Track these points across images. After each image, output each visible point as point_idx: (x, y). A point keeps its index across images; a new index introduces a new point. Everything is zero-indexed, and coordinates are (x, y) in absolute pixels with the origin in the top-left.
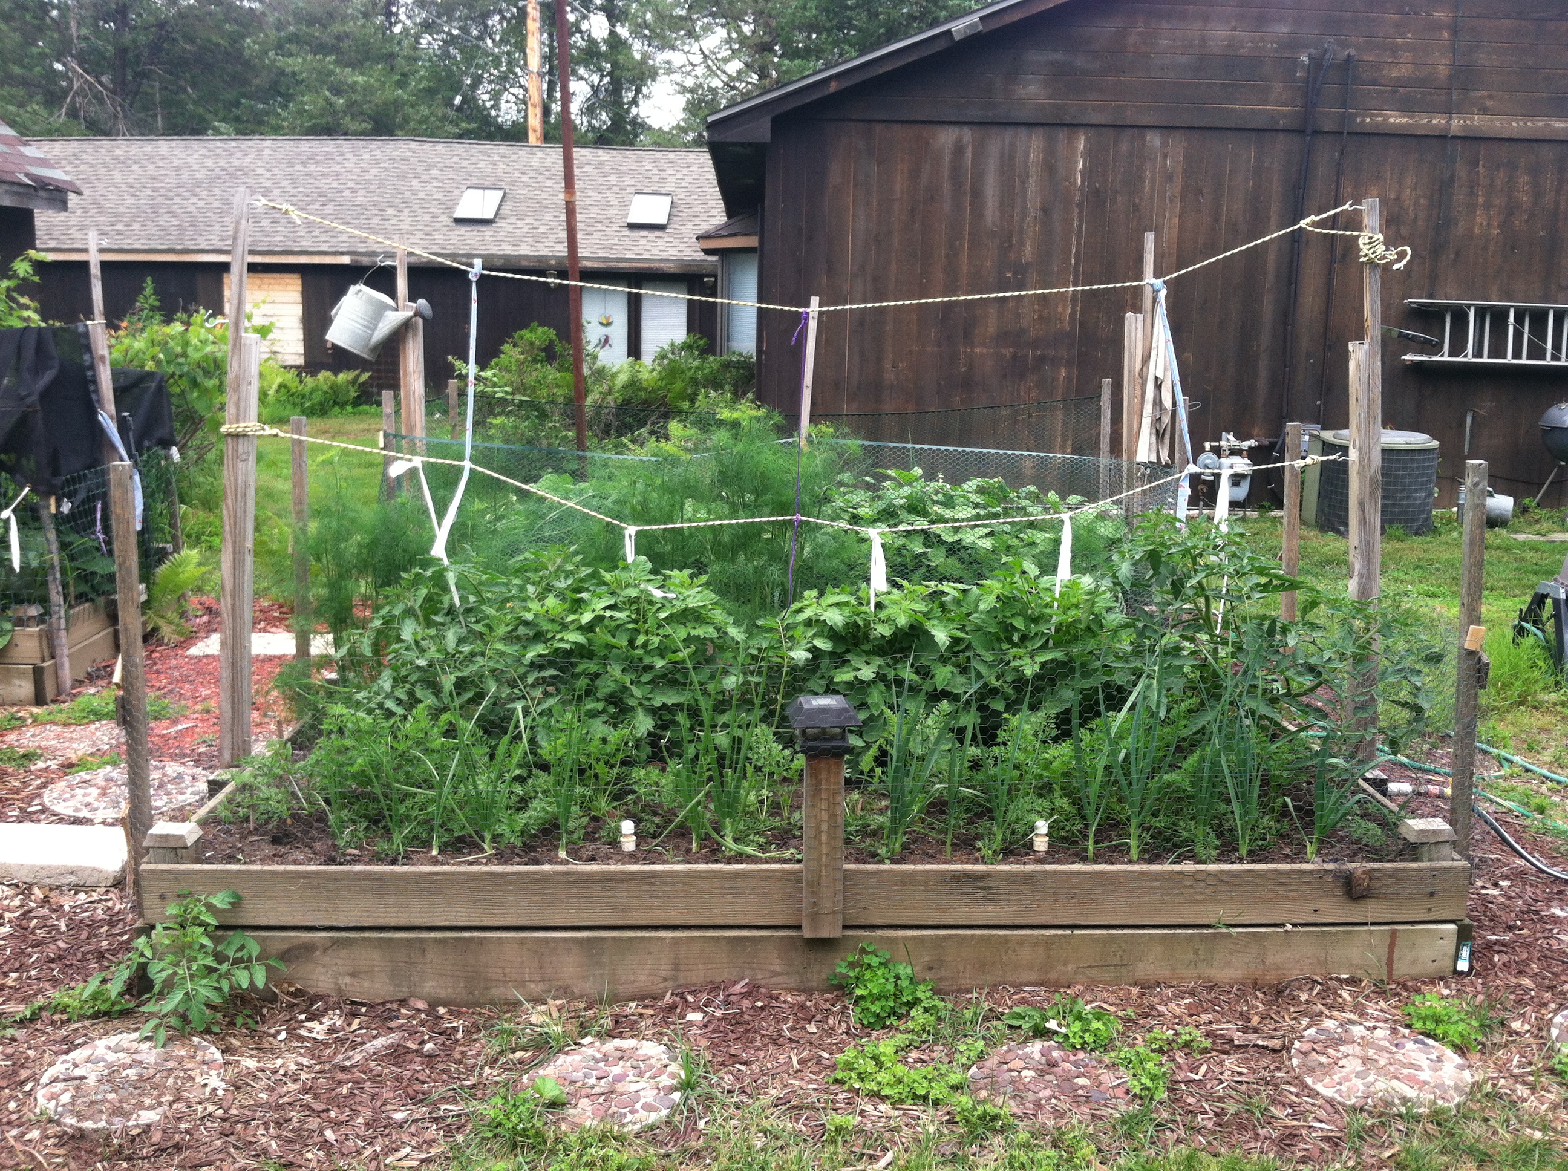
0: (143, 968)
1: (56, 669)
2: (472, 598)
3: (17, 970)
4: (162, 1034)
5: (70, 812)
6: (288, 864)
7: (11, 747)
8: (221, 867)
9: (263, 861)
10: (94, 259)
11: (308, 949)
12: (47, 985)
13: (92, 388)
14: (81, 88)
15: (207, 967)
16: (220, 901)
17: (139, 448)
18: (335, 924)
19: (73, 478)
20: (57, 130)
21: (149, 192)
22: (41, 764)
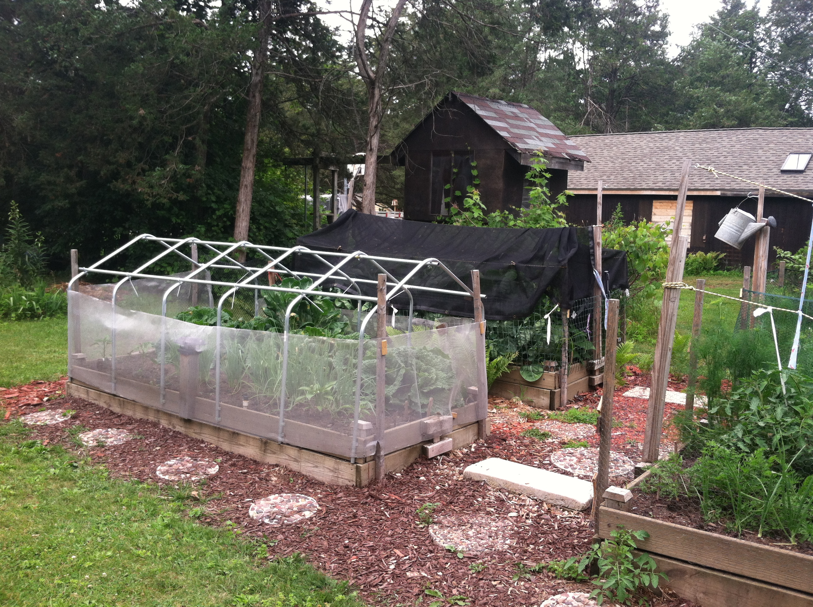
0: (596, 560)
1: (561, 393)
2: (793, 390)
3: (533, 544)
4: (601, 599)
5: (562, 467)
6: (676, 523)
7: (537, 429)
8: (641, 517)
9: (663, 519)
10: (600, 194)
11: (683, 572)
12: (547, 556)
13: (592, 258)
14: (592, 111)
15: (628, 569)
16: (639, 535)
17: (611, 288)
18: (699, 563)
19: (579, 301)
20: (579, 131)
21: (620, 160)
22: (550, 440)
